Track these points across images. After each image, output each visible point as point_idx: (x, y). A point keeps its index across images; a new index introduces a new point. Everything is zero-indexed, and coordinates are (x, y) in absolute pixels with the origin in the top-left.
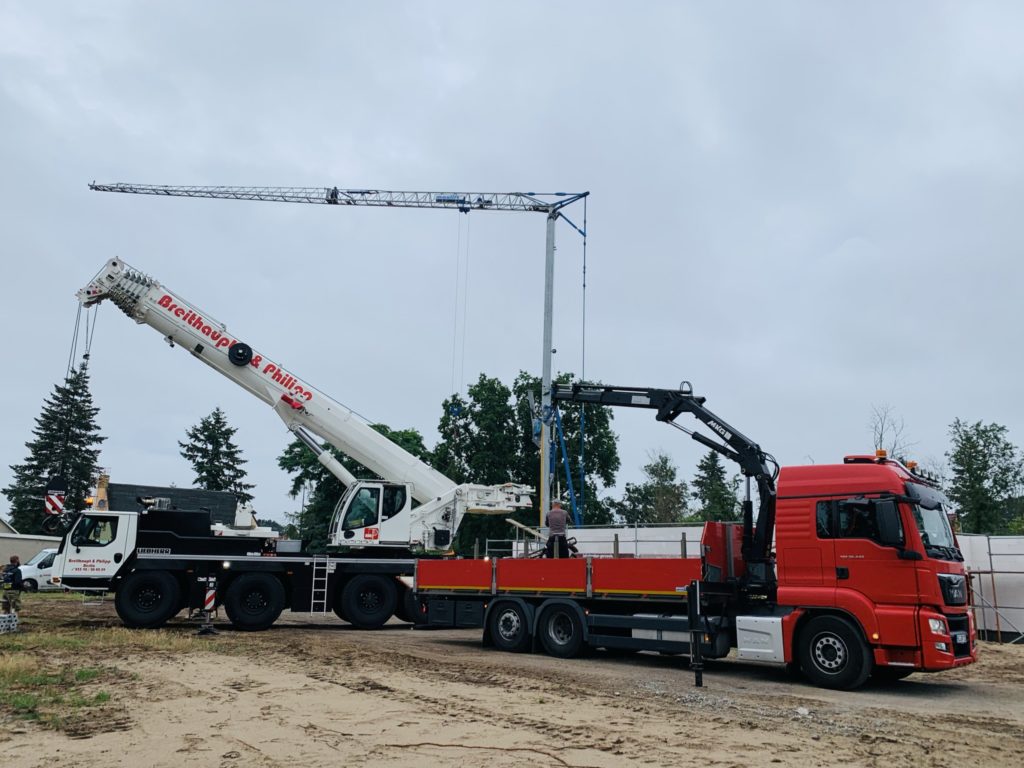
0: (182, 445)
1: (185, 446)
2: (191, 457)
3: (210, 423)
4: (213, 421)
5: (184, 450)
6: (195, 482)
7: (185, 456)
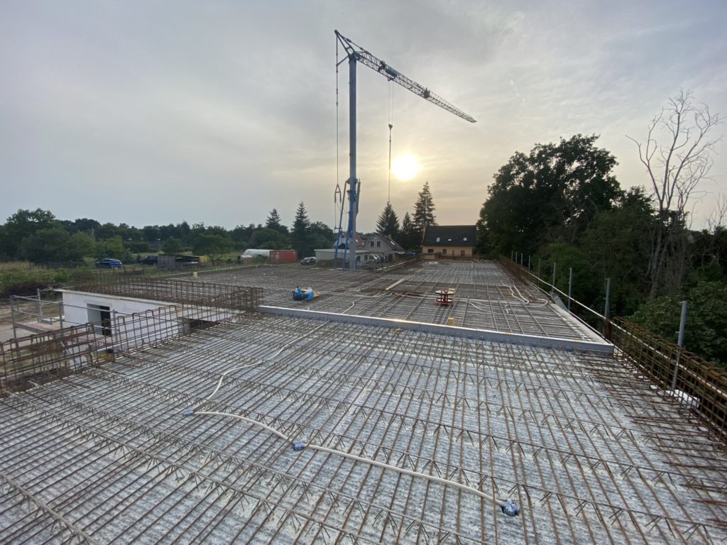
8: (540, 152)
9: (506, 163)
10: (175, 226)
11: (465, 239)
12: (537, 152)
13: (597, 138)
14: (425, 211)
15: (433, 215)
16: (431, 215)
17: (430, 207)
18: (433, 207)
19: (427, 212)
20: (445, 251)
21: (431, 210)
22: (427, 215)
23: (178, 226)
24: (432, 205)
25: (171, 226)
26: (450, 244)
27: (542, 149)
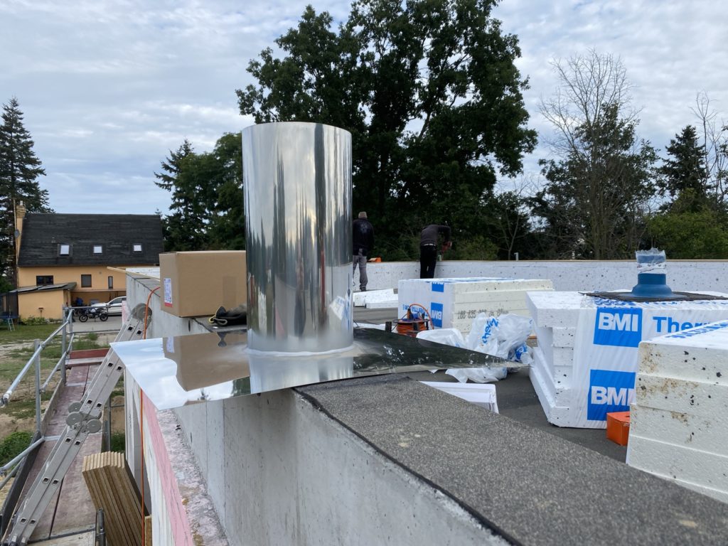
0: (158, 176)
1: (160, 177)
2: (168, 187)
3: (181, 156)
4: (183, 152)
5: (161, 181)
6: (172, 207)
7: (161, 185)
11: (138, 248)
14: (14, 175)
15: (41, 187)
16: (32, 188)
17: (29, 167)
18: (37, 167)
19: (20, 180)
20: (86, 280)
21: (30, 175)
22: (22, 185)
24: (34, 162)
26: (100, 262)
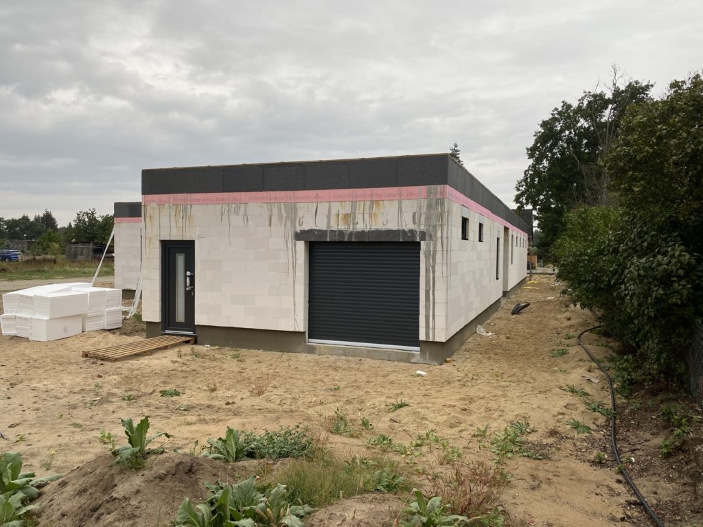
8: (590, 102)
9: (548, 117)
10: (32, 219)
12: (585, 103)
13: (652, 86)
23: (37, 219)
25: (25, 219)
27: (592, 99)
